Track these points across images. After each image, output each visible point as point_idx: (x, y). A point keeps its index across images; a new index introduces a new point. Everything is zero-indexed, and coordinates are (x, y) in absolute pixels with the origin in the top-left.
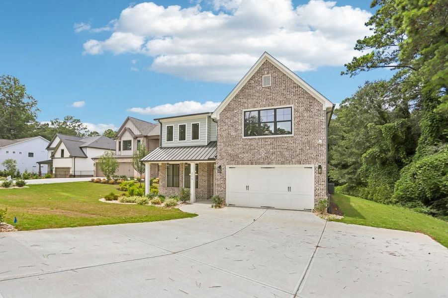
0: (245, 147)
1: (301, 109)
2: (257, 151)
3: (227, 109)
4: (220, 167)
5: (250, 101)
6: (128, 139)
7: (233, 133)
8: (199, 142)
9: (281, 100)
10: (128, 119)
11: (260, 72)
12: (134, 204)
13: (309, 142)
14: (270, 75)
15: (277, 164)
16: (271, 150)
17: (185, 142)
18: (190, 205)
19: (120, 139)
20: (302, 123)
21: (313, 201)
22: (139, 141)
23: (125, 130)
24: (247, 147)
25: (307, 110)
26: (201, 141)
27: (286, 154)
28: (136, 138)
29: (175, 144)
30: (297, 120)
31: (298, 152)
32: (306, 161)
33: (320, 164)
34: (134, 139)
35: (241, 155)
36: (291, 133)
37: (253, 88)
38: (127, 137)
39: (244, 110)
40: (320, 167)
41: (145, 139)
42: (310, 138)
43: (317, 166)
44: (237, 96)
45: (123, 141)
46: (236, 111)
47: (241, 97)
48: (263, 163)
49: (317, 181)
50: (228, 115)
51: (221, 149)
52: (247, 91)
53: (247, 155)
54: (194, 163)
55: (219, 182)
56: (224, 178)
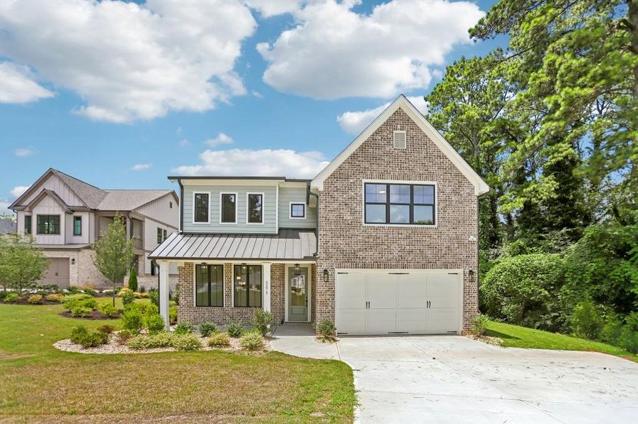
0: (367, 240)
1: (448, 190)
2: (386, 247)
3: (337, 175)
4: (326, 272)
5: (375, 167)
6: (51, 213)
7: (348, 217)
8: (262, 227)
9: (421, 172)
10: (50, 173)
11: (390, 124)
12: (170, 349)
13: (457, 238)
14: (405, 132)
15: (415, 267)
16: (408, 247)
17: (235, 226)
18: (275, 341)
19: (31, 211)
20: (449, 211)
21: (462, 321)
22: (79, 218)
23: (45, 194)
24: (371, 240)
25: (456, 192)
26: (267, 225)
27: (429, 253)
28: (70, 211)
29: (210, 229)
30: (442, 205)
31: (443, 252)
32: (454, 265)
33: (471, 269)
34: (66, 213)
35: (361, 253)
36: (434, 224)
37: (379, 147)
38: (48, 208)
39: (364, 181)
40: (471, 272)
41: (92, 215)
42: (459, 231)
43: (467, 271)
44: (353, 156)
45: (39, 216)
46: (351, 181)
47: (360, 159)
48: (396, 267)
49: (466, 292)
50: (339, 184)
51: (327, 242)
52: (371, 150)
53: (371, 253)
54: (270, 264)
55: (323, 298)
56: (332, 291)
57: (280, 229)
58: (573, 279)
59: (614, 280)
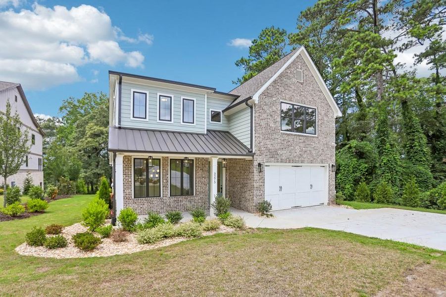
0: (283, 142)
3: (266, 94)
4: (259, 165)
5: (287, 91)
7: (272, 125)
8: (194, 127)
13: (326, 144)
14: (302, 71)
21: (328, 196)
26: (199, 126)
27: (314, 153)
30: (320, 122)
35: (279, 151)
36: (316, 134)
39: (281, 100)
40: (333, 166)
42: (327, 140)
44: (275, 82)
46: (274, 99)
47: (279, 84)
49: (330, 178)
50: (267, 100)
51: (260, 143)
52: (285, 80)
53: (285, 152)
54: (218, 158)
55: (258, 184)
56: (263, 180)
57: (208, 130)
58: (344, 170)
59: (362, 170)
